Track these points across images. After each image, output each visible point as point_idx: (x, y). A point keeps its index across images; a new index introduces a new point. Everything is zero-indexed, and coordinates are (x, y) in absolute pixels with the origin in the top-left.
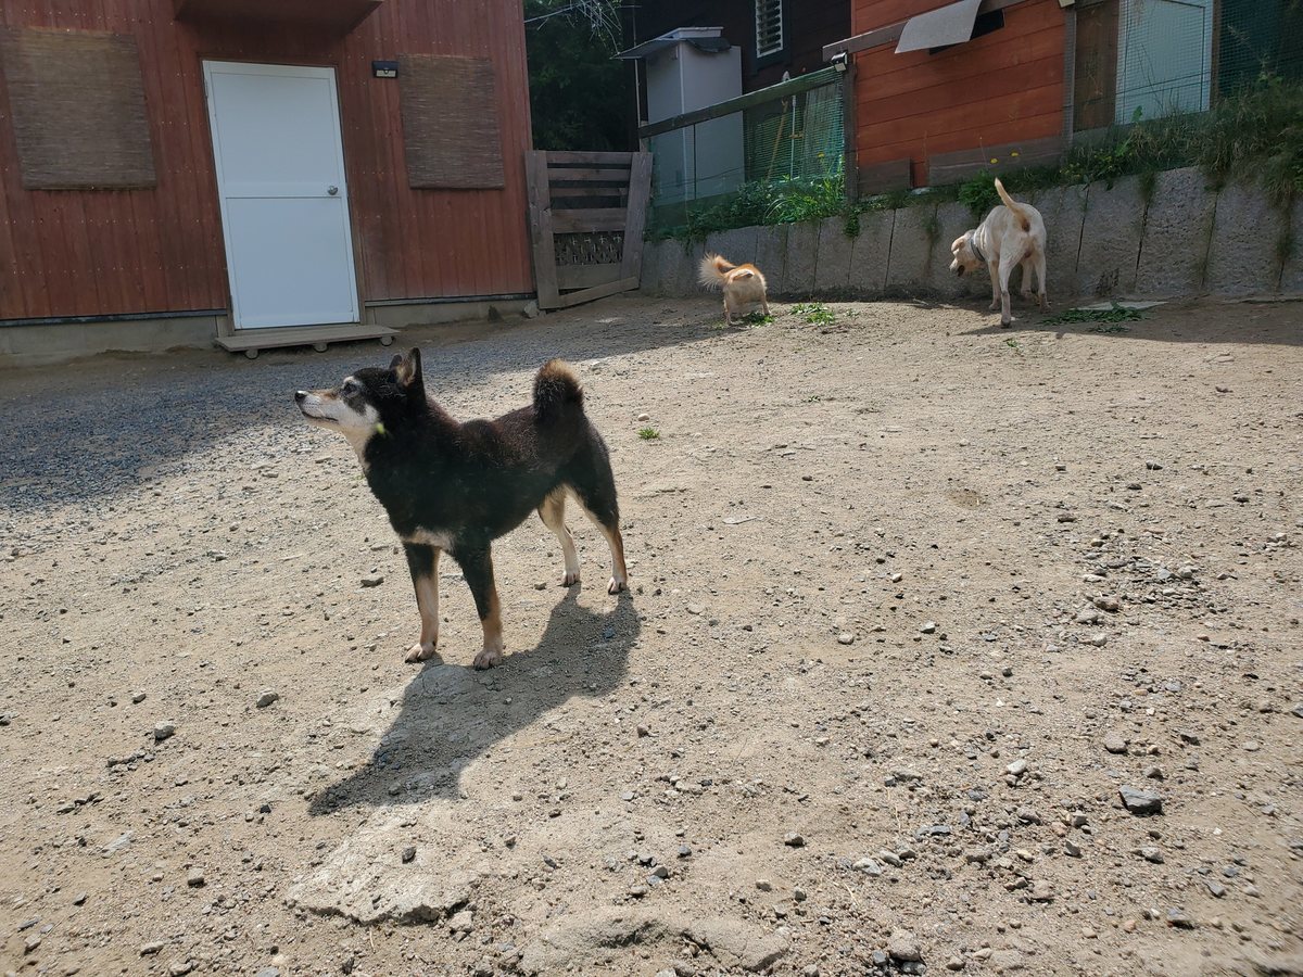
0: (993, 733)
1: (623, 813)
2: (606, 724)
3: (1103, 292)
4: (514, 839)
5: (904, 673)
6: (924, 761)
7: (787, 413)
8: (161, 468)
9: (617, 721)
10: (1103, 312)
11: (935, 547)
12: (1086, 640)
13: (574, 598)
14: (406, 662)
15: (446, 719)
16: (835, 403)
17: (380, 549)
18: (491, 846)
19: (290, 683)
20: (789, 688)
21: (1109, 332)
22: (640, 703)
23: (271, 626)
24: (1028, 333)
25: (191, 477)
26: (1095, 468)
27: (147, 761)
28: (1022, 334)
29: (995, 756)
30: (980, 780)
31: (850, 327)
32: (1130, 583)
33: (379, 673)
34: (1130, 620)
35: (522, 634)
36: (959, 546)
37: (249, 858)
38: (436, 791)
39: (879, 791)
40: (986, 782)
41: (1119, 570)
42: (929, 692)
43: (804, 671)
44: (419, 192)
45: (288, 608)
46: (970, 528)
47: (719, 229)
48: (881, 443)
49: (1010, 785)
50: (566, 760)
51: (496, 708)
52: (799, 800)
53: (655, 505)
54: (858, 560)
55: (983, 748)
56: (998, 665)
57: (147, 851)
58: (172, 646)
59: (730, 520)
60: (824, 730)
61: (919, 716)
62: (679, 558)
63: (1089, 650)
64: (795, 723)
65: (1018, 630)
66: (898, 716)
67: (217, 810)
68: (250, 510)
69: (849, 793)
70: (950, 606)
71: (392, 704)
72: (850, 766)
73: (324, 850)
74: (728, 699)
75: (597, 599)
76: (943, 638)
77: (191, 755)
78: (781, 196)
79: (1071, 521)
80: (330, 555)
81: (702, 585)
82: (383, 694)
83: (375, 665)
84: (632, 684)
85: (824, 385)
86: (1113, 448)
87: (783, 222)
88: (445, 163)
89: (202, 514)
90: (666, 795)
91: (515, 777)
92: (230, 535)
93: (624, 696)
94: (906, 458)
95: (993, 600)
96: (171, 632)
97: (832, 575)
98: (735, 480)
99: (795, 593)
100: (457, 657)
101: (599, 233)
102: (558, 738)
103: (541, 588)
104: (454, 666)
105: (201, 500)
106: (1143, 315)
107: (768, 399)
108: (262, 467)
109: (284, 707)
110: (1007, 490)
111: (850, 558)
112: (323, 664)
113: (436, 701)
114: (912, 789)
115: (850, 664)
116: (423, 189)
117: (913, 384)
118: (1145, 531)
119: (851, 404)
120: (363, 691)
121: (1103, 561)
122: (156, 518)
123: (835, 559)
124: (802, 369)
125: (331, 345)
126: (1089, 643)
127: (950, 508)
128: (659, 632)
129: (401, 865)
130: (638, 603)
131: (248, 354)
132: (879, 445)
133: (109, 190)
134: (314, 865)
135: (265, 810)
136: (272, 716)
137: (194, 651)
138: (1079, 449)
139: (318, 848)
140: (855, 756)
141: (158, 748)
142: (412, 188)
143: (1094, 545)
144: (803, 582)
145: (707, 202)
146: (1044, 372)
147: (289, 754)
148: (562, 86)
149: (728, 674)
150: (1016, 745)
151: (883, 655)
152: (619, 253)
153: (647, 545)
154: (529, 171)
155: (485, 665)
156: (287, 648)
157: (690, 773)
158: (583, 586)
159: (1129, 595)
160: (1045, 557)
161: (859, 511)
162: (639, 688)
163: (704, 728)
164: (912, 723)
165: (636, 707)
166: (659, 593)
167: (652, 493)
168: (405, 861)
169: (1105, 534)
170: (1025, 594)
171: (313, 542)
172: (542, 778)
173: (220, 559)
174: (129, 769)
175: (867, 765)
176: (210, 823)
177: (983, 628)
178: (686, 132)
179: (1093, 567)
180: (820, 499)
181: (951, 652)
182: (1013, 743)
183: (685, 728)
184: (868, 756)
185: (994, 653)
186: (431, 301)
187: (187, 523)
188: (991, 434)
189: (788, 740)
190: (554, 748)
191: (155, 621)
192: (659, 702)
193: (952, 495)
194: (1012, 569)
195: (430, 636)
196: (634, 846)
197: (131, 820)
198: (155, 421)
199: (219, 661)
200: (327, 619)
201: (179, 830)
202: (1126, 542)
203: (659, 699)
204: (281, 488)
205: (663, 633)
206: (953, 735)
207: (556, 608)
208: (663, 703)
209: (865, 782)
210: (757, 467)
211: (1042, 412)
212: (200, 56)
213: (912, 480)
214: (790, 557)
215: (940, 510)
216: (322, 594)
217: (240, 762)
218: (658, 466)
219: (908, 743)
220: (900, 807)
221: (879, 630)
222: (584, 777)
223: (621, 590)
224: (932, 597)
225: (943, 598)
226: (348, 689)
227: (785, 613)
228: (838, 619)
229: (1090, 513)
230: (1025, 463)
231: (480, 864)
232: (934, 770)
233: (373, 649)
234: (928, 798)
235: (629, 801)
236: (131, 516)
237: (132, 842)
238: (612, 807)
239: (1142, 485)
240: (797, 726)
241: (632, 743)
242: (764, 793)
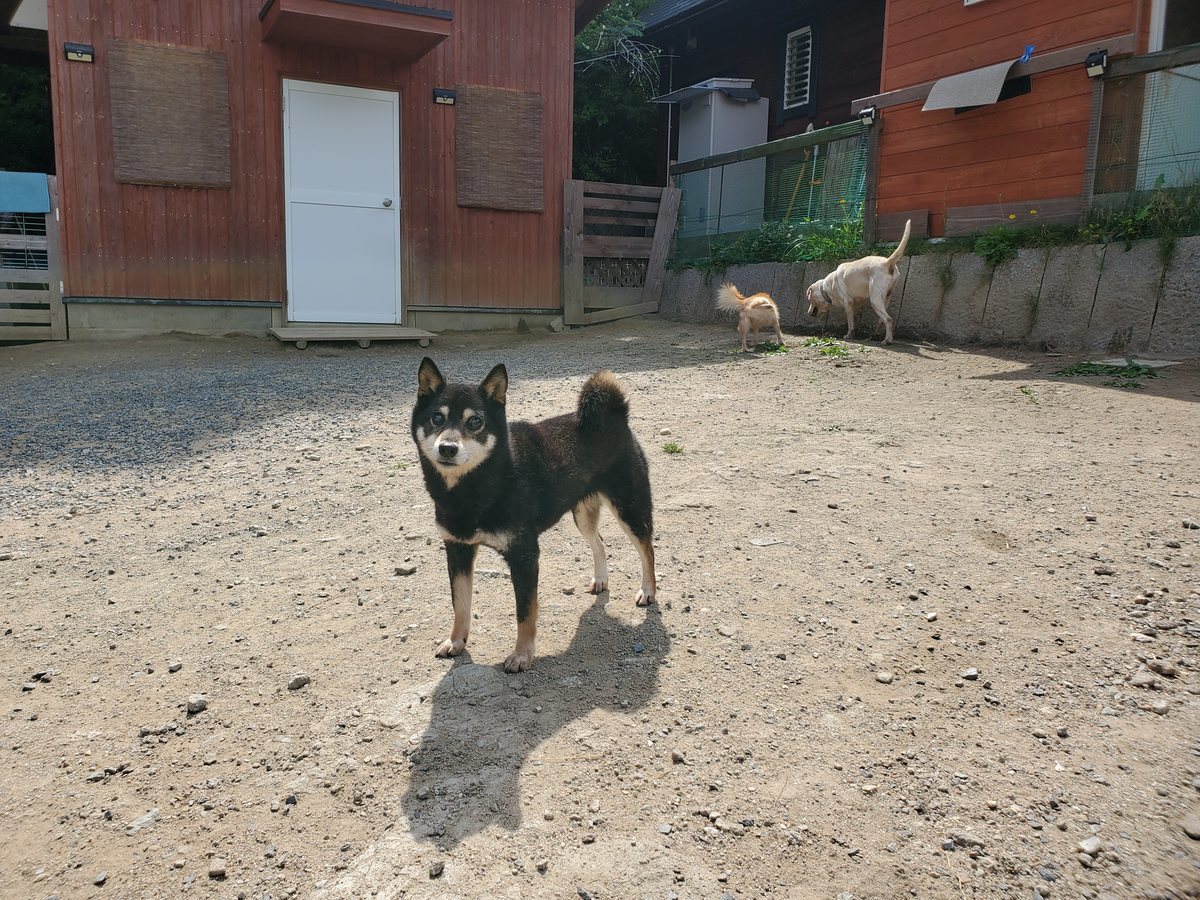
0: (1057, 802)
1: (661, 847)
2: (638, 746)
3: (1115, 348)
4: (546, 863)
5: (949, 721)
6: (983, 825)
7: (808, 440)
8: (212, 442)
9: (650, 743)
10: (1117, 367)
11: (968, 588)
12: (1146, 706)
13: (603, 607)
14: (437, 656)
15: (475, 721)
16: (855, 434)
17: (414, 538)
18: (521, 869)
19: (321, 667)
20: (829, 725)
21: (1125, 387)
22: (673, 726)
23: (307, 607)
24: (1042, 383)
25: (239, 453)
26: (1126, 521)
27: (178, 735)
28: (1035, 382)
29: (1063, 828)
30: (1049, 855)
31: (863, 363)
32: (1185, 648)
33: (409, 666)
34: (1190, 688)
35: (553, 638)
36: (993, 590)
37: (272, 852)
38: (465, 800)
39: (937, 854)
40: (1057, 859)
41: (1170, 632)
42: (978, 745)
43: (843, 709)
44: (466, 210)
45: (323, 589)
46: (1003, 572)
47: (738, 263)
48: (903, 477)
49: (1085, 865)
50: (598, 781)
51: (526, 716)
52: (850, 855)
53: (680, 518)
54: (890, 594)
55: (1047, 817)
56: (1050, 723)
57: (171, 832)
58: (210, 617)
59: (757, 542)
60: (870, 776)
61: (971, 771)
62: (707, 575)
63: (1151, 717)
64: (838, 765)
65: (1068, 686)
66: (951, 769)
67: (244, 795)
68: (293, 490)
69: (903, 853)
70: (990, 652)
71: (422, 700)
72: (901, 820)
73: (349, 853)
74: (766, 732)
75: (625, 610)
76: (987, 687)
77: (221, 733)
78: (801, 236)
79: (1110, 574)
80: (366, 540)
81: (732, 606)
82: (412, 689)
83: (406, 657)
84: (664, 705)
85: (843, 416)
86: (1143, 502)
87: (801, 260)
88: (492, 186)
89: (246, 490)
90: (705, 833)
91: (546, 793)
92: (271, 512)
93: (654, 716)
94: (930, 495)
95: (1035, 651)
96: (210, 603)
97: (865, 609)
98: (760, 501)
99: (829, 624)
100: (487, 657)
101: (626, 259)
102: (589, 755)
103: (569, 593)
104: (485, 666)
105: (247, 476)
106: (1158, 373)
107: (788, 425)
108: (306, 450)
109: (315, 692)
110: (1037, 536)
111: (882, 592)
112: (355, 651)
113: (465, 701)
114: (974, 857)
115: (891, 706)
116: (469, 207)
117: (930, 422)
118: (1192, 592)
119: (872, 436)
120: (393, 683)
121: (1151, 619)
122: (204, 490)
123: (866, 591)
124: (818, 398)
125: (374, 343)
126: (1149, 710)
127: (978, 549)
128: (689, 651)
129: (428, 880)
130: (667, 619)
131: (298, 344)
132: (902, 479)
133: (188, 188)
134: (338, 869)
135: (291, 801)
136: (303, 700)
137: (231, 624)
138: (1107, 501)
139: (343, 850)
140: (905, 809)
141: (190, 722)
142: (460, 206)
143: (1138, 602)
144: (835, 612)
145: (729, 238)
146: (1061, 421)
147: (318, 743)
148: (600, 124)
149: (764, 705)
150: (1085, 818)
151: (924, 699)
152: (642, 280)
153: (674, 559)
154: (567, 198)
155: (515, 668)
156: (322, 630)
157: (730, 810)
158: (611, 595)
159: (1187, 660)
160: (1086, 610)
161: (886, 543)
162: (673, 710)
163: (741, 760)
164: (965, 779)
165: (670, 730)
166: (688, 610)
167: (678, 507)
168: (432, 877)
169: (1149, 592)
170: (1070, 647)
171: (351, 526)
172: (574, 797)
173: (261, 535)
174: (160, 741)
175: (919, 822)
176: (235, 809)
177: (1028, 681)
178: (713, 173)
179: (1140, 626)
180: (847, 529)
181: (998, 703)
182: (1082, 816)
183: (721, 759)
184: (920, 811)
185: (1045, 709)
186: (467, 310)
187: (232, 497)
188: (1013, 477)
189: (832, 784)
190: (585, 766)
191: (195, 590)
192: (694, 728)
193: (980, 536)
194: (1053, 619)
195: (461, 632)
196: (674, 886)
197: (157, 797)
198: (209, 399)
199: (254, 637)
200: (361, 604)
201: (204, 813)
202: (1174, 603)
203: (695, 722)
204: (322, 471)
205: (693, 653)
206: (1012, 798)
207: (584, 615)
208: (697, 729)
209: (920, 842)
210: (781, 490)
211: (1064, 460)
212: (282, 74)
213: (938, 517)
214: (819, 585)
215: (970, 550)
216: (357, 579)
217: (269, 745)
218: (683, 481)
219: (963, 802)
220: (963, 877)
221: (918, 671)
222: (618, 802)
223: (649, 603)
224: (969, 640)
225: (983, 644)
226: (379, 679)
227: (819, 643)
228: (874, 656)
229: (1128, 567)
230: (1052, 510)
231: (511, 889)
232: (996, 837)
233: (404, 640)
234: (993, 870)
235: (667, 834)
236: (181, 486)
237: (157, 821)
238: (649, 840)
239: (1181, 544)
240: (840, 769)
241: (667, 770)
242: (810, 841)
